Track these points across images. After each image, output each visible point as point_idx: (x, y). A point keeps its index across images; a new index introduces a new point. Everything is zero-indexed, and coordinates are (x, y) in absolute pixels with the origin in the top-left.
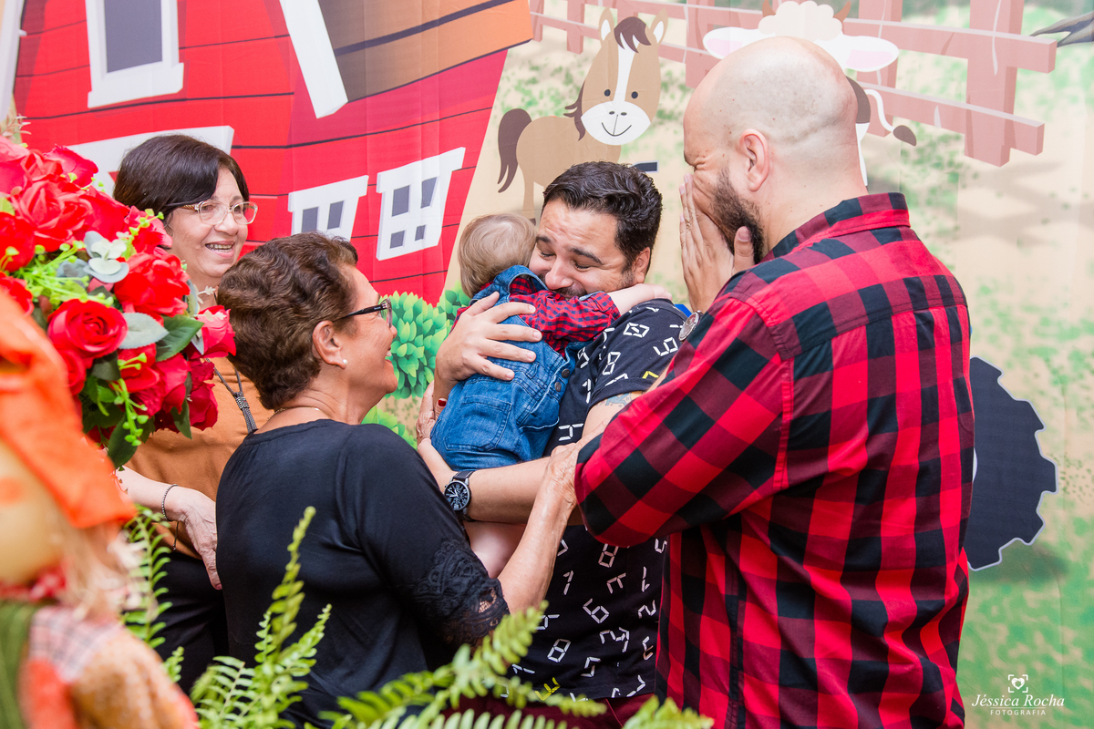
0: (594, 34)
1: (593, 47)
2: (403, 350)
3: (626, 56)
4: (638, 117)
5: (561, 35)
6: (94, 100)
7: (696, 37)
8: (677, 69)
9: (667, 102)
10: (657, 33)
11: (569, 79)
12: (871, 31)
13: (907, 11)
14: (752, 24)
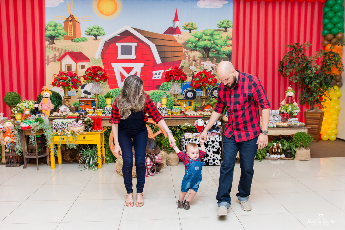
0: (191, 60)
1: (191, 61)
2: (168, 87)
3: (194, 63)
4: (195, 68)
5: (188, 60)
6: (118, 58)
7: (200, 62)
8: (199, 64)
9: (197, 67)
10: (197, 61)
11: (188, 64)
12: (214, 64)
13: (216, 63)
14: (205, 62)
